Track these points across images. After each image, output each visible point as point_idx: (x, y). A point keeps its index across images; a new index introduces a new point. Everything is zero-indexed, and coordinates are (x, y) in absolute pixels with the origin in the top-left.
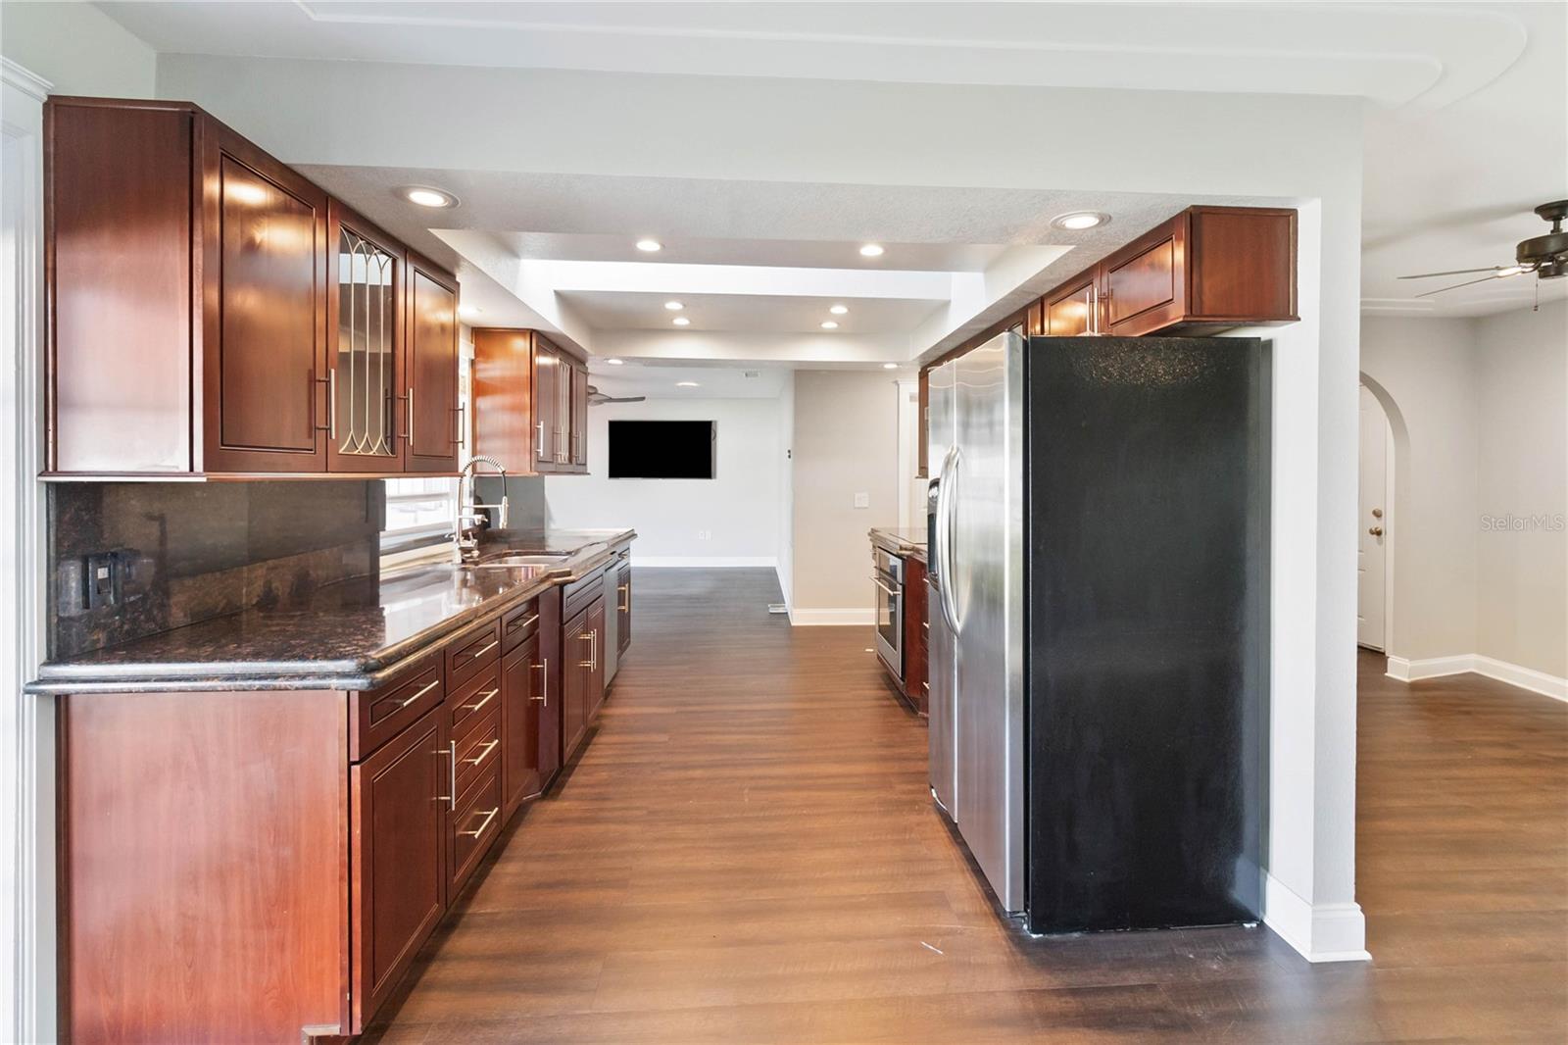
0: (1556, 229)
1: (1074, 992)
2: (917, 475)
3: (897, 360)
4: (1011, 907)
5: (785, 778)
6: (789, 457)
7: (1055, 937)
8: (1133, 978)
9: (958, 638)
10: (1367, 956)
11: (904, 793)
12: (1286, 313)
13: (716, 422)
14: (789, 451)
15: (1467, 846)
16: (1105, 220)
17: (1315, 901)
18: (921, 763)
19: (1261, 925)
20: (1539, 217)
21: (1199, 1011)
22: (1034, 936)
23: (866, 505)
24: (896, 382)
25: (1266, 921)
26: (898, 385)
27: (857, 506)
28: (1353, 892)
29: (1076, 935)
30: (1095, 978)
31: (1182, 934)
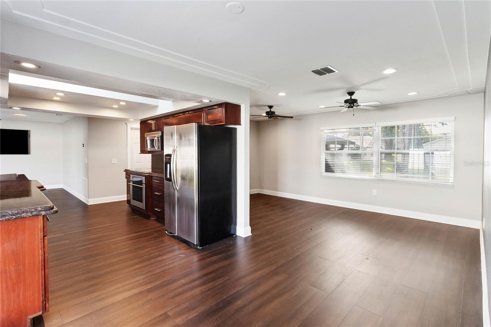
0: (270, 110)
1: (211, 253)
2: (140, 153)
3: (134, 119)
4: (196, 243)
5: (119, 240)
6: (83, 146)
7: (204, 247)
8: (220, 248)
9: (177, 191)
10: (251, 234)
11: (157, 235)
12: (239, 123)
13: (30, 131)
14: (83, 144)
15: (261, 218)
16: (210, 101)
17: (245, 227)
18: (158, 228)
19: (236, 235)
20: (268, 108)
21: (231, 248)
22: (200, 248)
23: (116, 163)
24: (126, 123)
25: (237, 234)
26: (127, 124)
27: (113, 163)
28: (249, 224)
29: (207, 246)
30: (213, 250)
31: (225, 240)
